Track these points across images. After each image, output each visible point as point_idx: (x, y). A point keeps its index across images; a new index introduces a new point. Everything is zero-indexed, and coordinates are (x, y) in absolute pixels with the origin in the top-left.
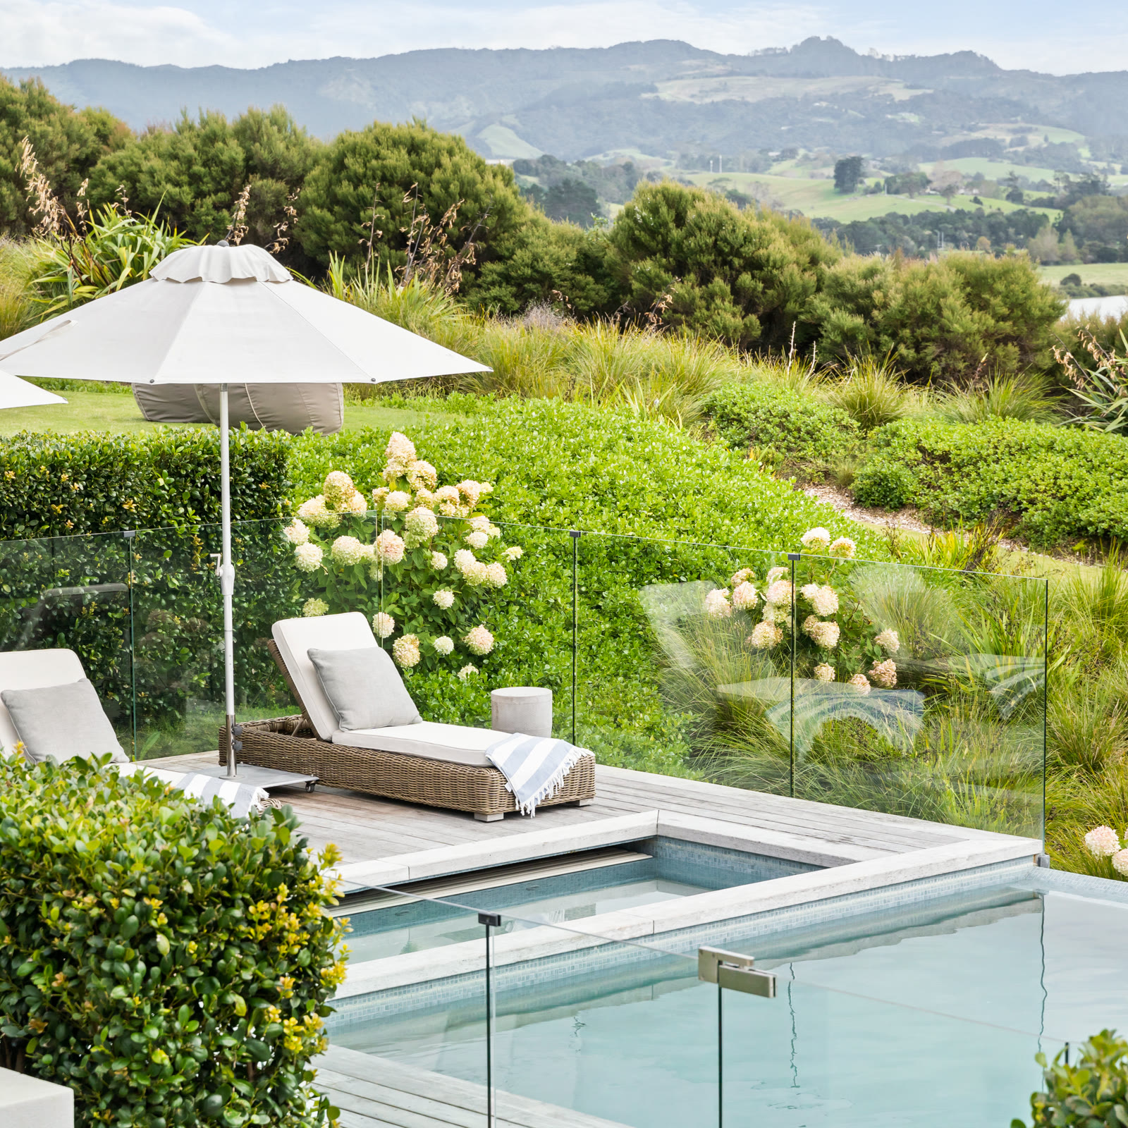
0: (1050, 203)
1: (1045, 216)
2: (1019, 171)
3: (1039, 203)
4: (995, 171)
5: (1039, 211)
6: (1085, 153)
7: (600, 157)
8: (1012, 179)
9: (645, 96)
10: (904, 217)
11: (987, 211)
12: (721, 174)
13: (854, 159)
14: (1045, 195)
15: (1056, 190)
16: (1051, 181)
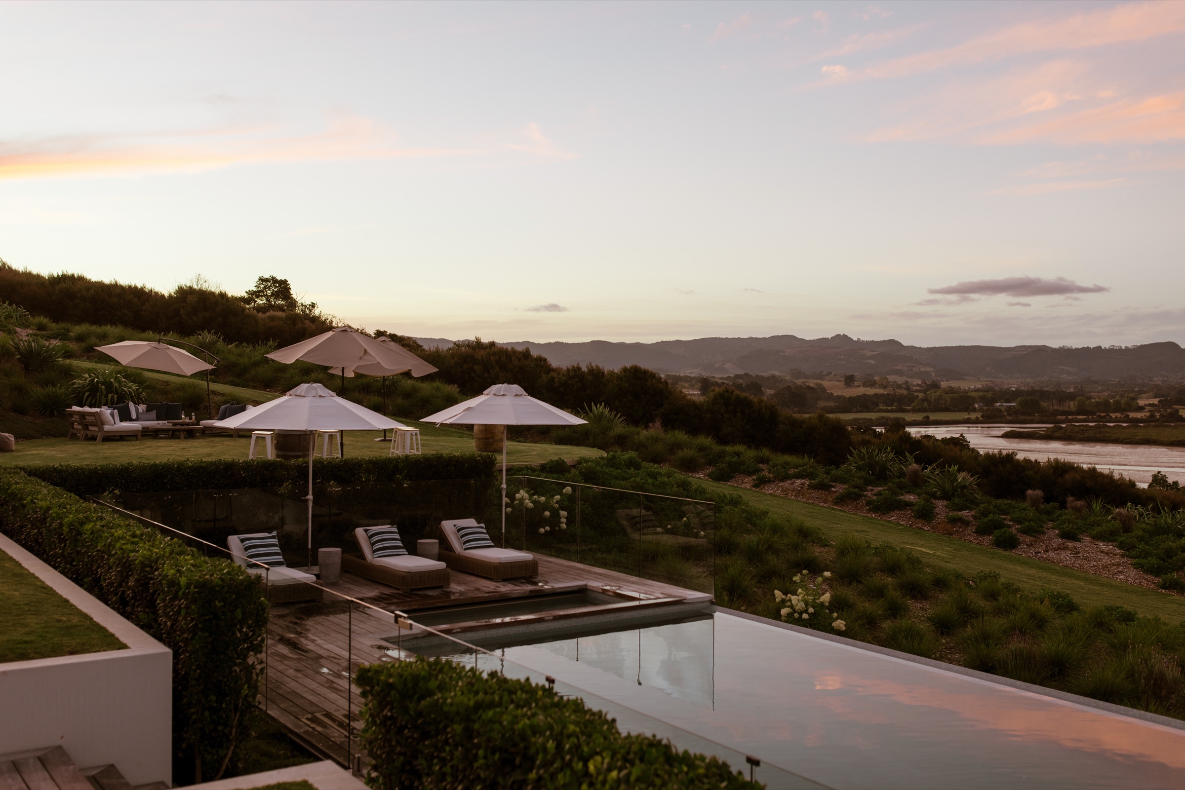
0: (919, 391)
1: (918, 396)
2: (909, 380)
3: (917, 391)
4: (900, 380)
5: (916, 394)
6: (933, 374)
7: (765, 374)
8: (907, 382)
9: (781, 353)
10: (868, 395)
11: (898, 394)
12: (805, 380)
13: (851, 375)
14: (918, 388)
15: (922, 387)
16: (920, 383)
